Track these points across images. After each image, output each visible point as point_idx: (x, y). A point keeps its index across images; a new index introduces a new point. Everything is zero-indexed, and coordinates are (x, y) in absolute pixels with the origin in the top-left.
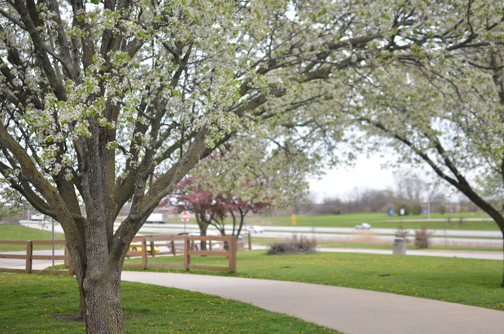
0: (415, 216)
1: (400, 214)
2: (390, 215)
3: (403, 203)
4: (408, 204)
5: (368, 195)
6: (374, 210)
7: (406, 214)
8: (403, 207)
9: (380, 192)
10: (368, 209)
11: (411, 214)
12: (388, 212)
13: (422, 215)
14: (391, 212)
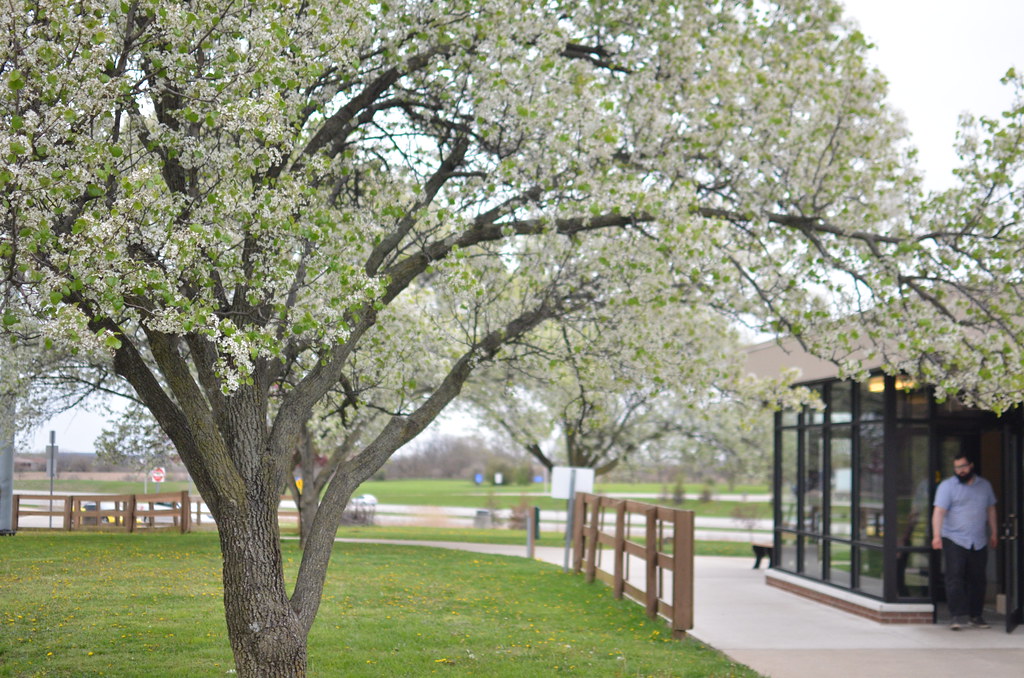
0: (523, 488)
1: (494, 484)
2: (477, 484)
3: (501, 461)
4: (510, 465)
5: (437, 445)
6: (448, 474)
7: (505, 482)
8: (501, 469)
9: (460, 439)
10: (437, 471)
11: (515, 484)
12: (473, 478)
13: (533, 486)
14: (479, 479)
